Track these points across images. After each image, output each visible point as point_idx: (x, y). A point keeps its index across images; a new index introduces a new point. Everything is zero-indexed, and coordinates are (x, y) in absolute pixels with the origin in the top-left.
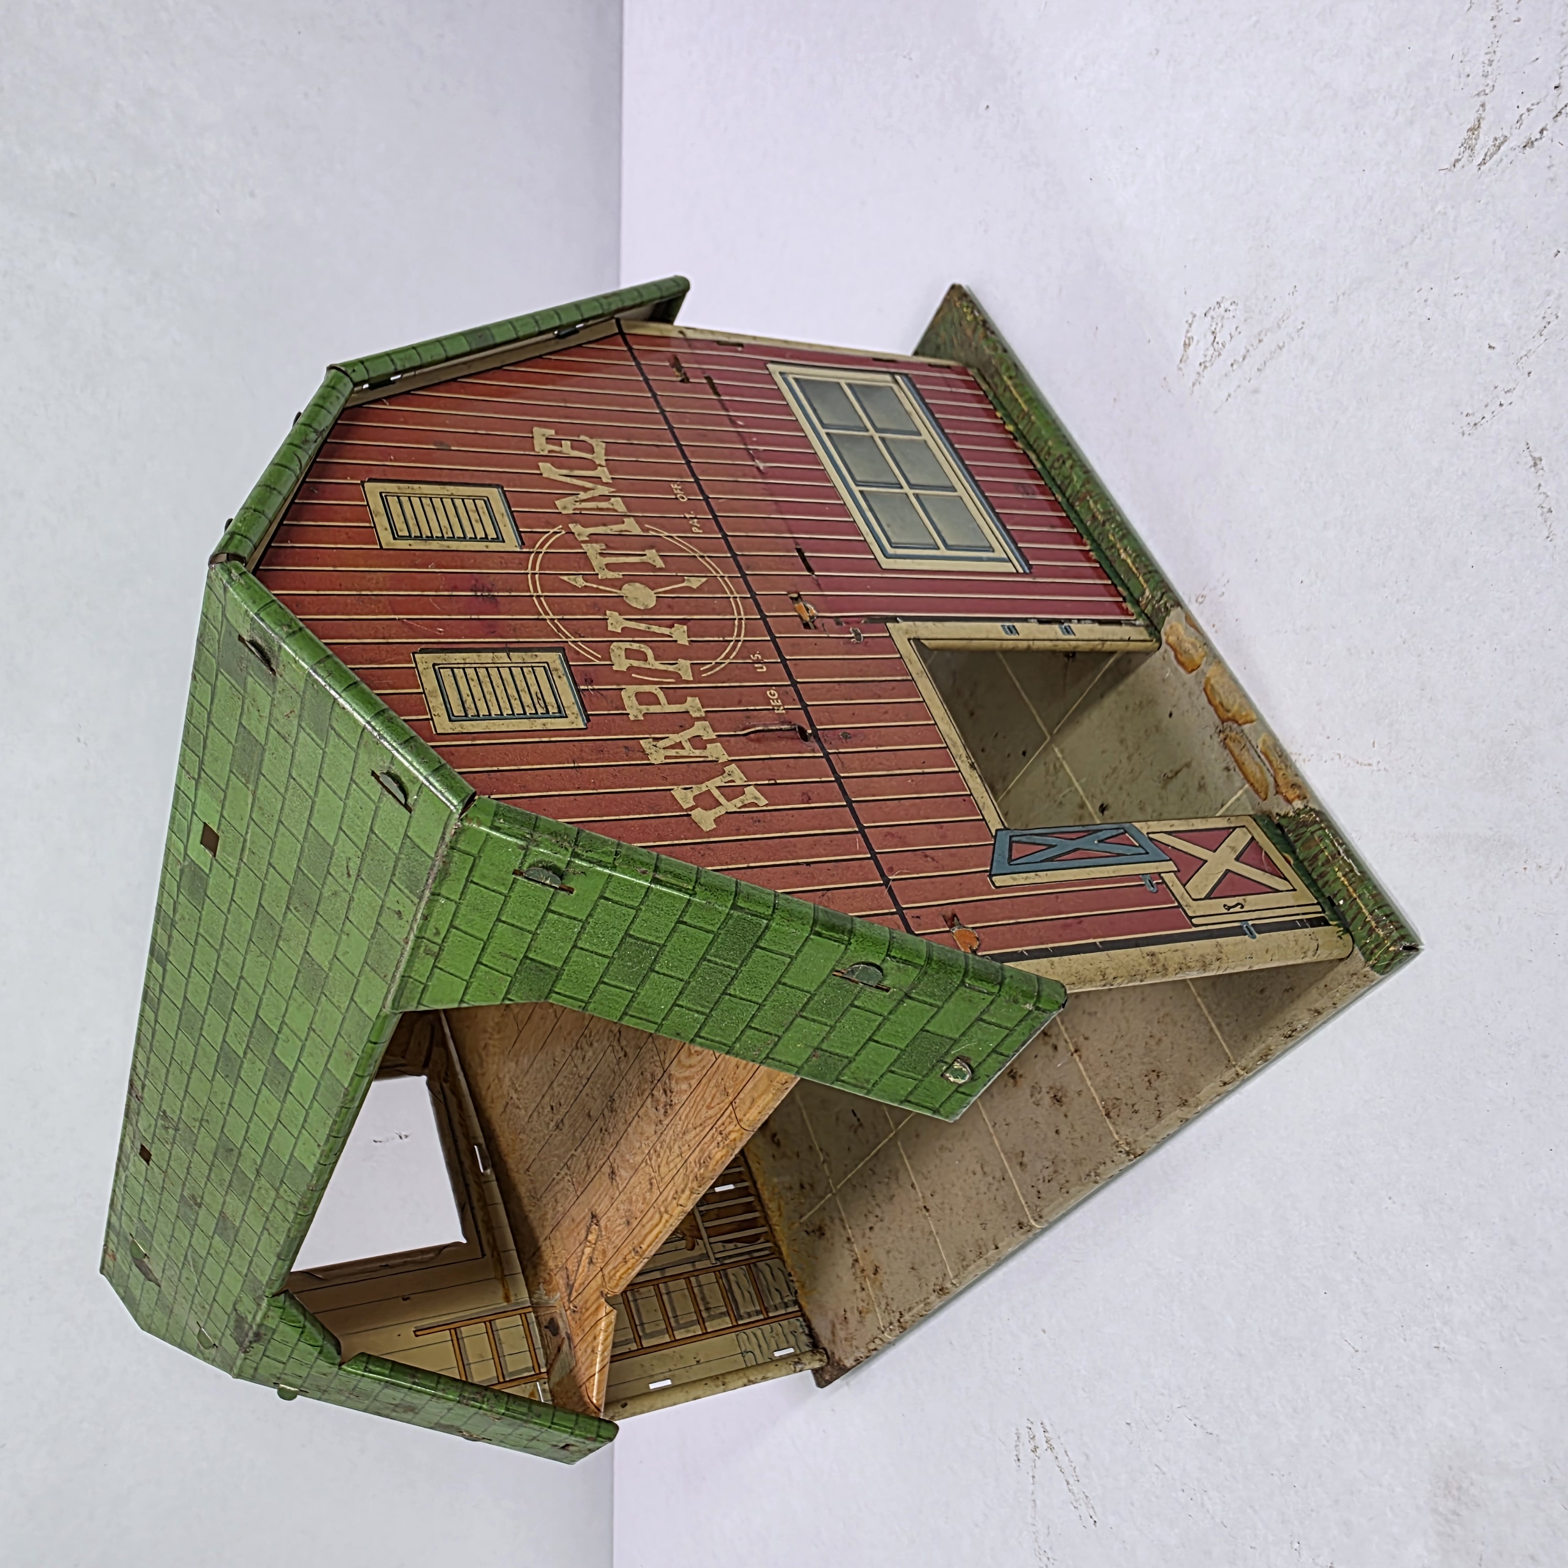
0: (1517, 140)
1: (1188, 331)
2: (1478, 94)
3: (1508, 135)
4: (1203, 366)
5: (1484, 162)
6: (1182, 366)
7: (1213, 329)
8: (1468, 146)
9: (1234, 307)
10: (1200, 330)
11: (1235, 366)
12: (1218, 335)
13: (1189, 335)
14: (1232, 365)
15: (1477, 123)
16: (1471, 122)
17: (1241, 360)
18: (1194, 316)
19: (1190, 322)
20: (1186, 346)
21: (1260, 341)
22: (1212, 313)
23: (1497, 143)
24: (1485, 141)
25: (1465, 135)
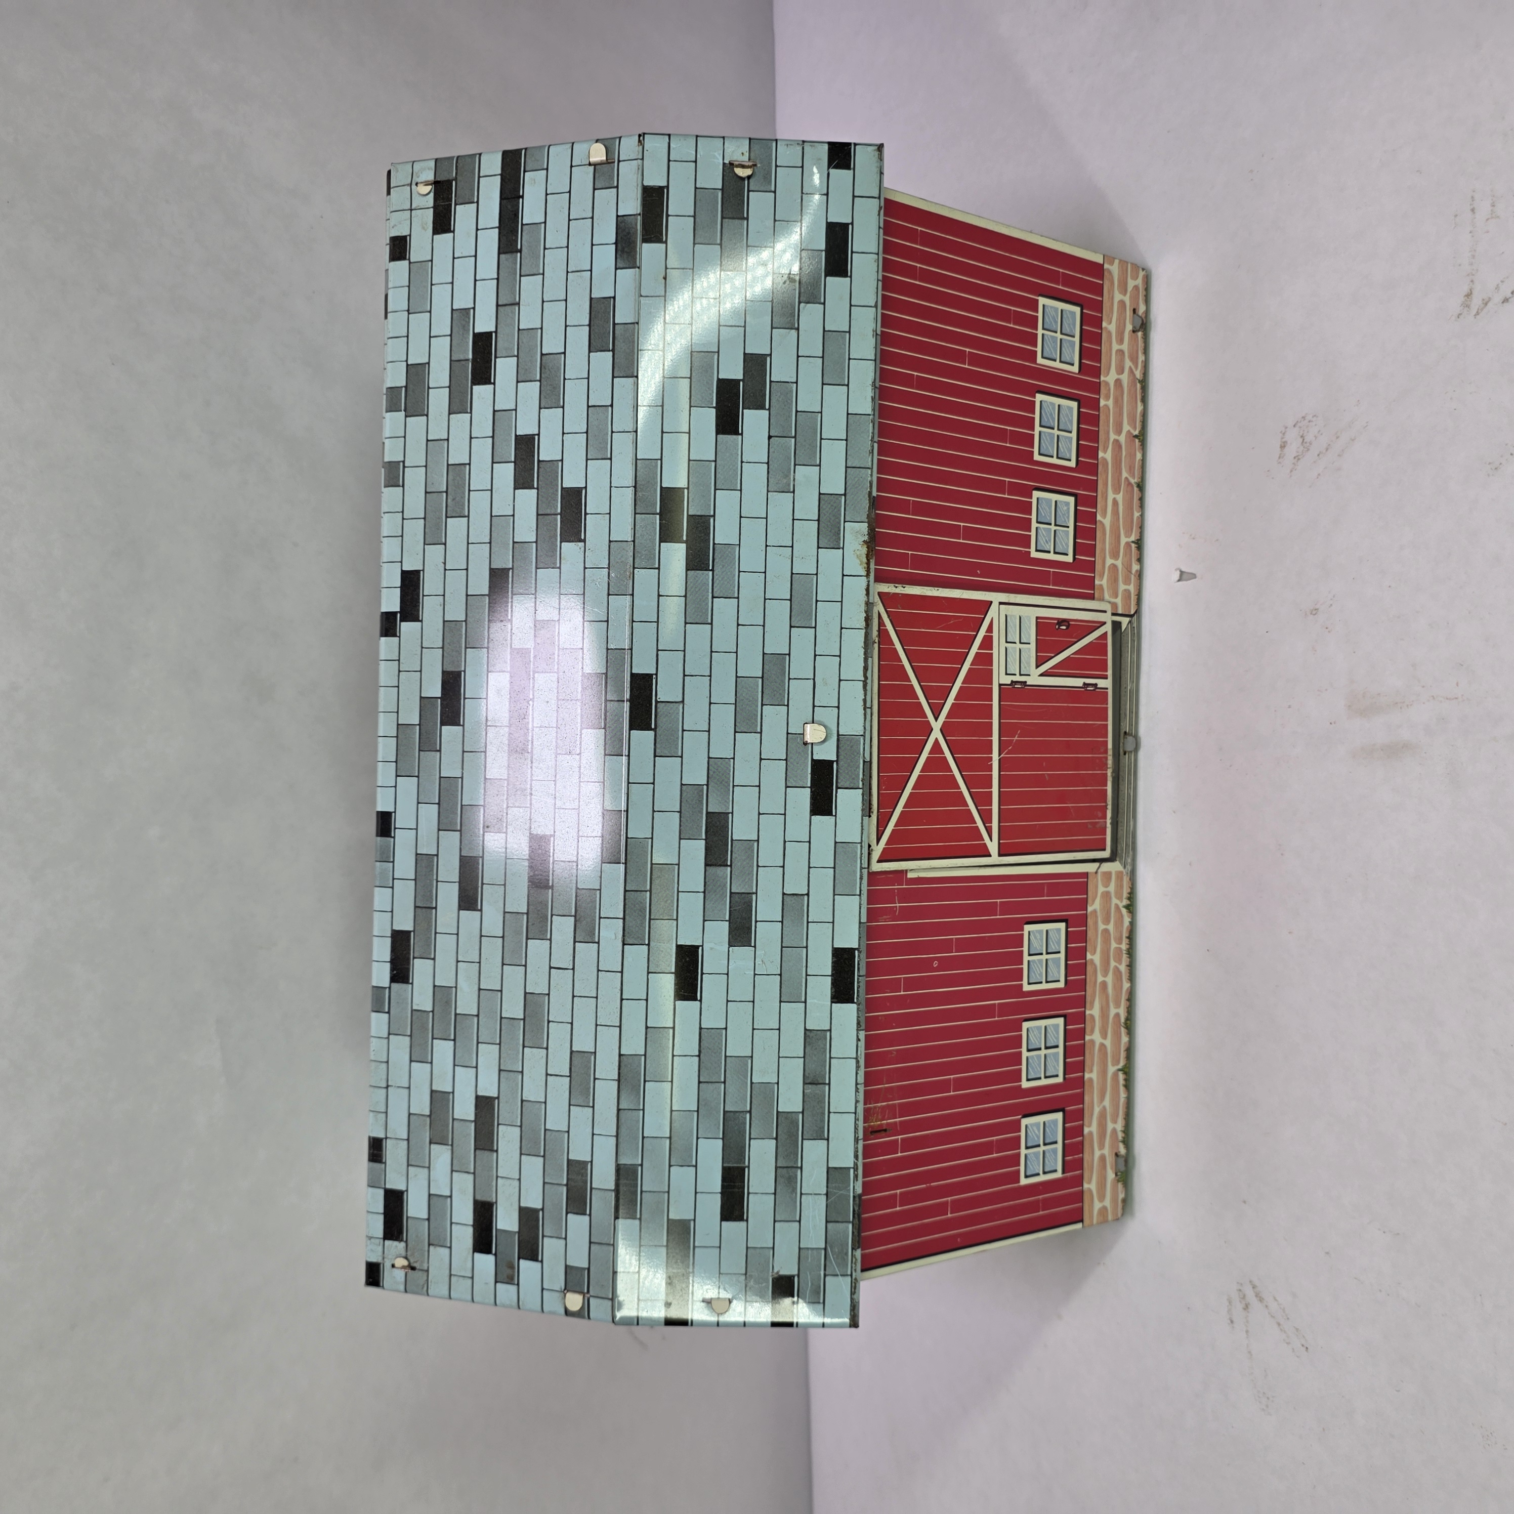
0: (1498, 298)
1: (1282, 438)
2: (1468, 275)
3: (1491, 297)
4: (1297, 458)
5: (1478, 313)
6: (1280, 460)
7: (1301, 434)
8: (1466, 305)
9: (1315, 418)
10: (1292, 436)
11: (1320, 456)
12: (1305, 438)
13: (1284, 440)
14: (1318, 455)
15: (1469, 291)
16: (1466, 289)
17: (1324, 451)
18: (1286, 428)
19: (1283, 432)
20: (1283, 447)
21: (1338, 437)
22: (1299, 424)
23: (1484, 302)
24: (1476, 302)
25: (1463, 299)
